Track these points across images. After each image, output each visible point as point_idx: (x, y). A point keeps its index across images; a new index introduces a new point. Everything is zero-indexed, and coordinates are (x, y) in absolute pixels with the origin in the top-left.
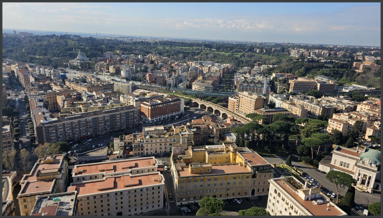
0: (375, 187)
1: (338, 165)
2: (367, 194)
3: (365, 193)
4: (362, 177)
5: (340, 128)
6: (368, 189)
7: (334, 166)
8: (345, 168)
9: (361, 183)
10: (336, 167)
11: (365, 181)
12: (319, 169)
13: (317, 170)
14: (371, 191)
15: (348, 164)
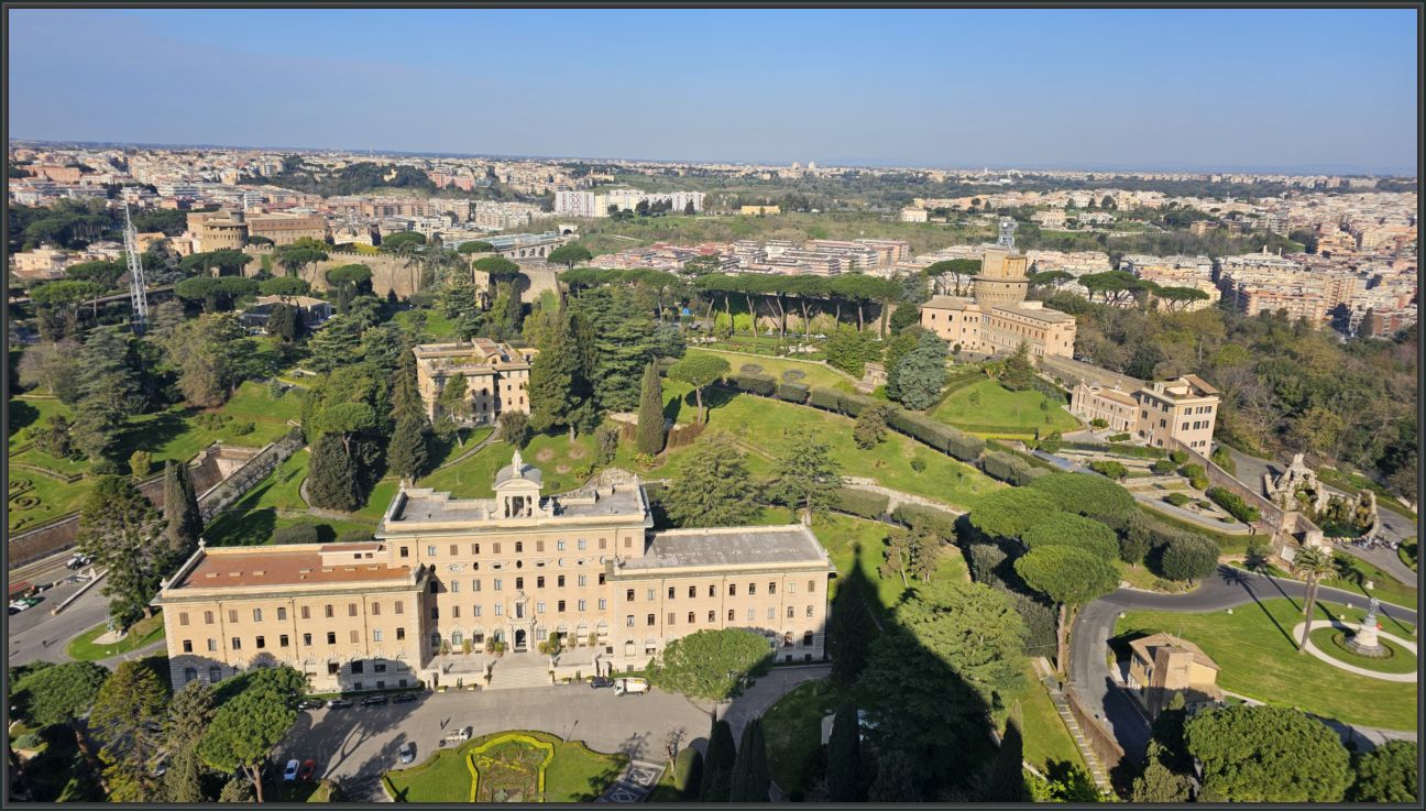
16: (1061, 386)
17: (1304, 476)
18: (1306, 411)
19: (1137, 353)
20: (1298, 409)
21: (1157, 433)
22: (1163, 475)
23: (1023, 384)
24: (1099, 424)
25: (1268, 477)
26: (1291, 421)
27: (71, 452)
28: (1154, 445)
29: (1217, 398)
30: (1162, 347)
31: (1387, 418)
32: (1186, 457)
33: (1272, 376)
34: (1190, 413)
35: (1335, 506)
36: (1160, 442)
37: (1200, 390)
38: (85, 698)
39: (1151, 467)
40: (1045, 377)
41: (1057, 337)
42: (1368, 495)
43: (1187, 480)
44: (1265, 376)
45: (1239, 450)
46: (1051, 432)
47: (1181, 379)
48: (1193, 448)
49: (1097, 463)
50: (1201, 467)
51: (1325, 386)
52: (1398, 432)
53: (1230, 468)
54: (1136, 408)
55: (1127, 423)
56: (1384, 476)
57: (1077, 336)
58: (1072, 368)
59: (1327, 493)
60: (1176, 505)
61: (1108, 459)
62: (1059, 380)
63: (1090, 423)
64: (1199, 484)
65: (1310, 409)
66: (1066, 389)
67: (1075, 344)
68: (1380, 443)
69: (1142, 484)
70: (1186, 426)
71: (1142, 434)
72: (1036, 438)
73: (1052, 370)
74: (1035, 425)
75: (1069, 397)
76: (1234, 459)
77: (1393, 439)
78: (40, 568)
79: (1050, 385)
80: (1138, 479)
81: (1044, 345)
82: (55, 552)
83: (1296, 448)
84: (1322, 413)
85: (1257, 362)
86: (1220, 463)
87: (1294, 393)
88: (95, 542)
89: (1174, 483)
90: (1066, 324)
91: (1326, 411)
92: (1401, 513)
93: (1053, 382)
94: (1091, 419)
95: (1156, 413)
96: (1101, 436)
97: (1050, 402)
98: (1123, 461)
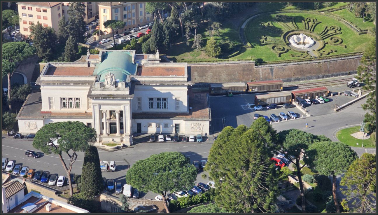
0: (136, 130)
1: (57, 108)
2: (124, 151)
3: (120, 151)
4: (108, 116)
5: (45, 18)
6: (124, 140)
7: (51, 113)
8: (74, 110)
9: (108, 132)
10: (55, 113)
11: (115, 124)
12: (20, 131)
13: (17, 137)
14: (130, 142)
15: (77, 99)
27: (365, 15)
38: (342, 166)
78: (334, 81)
82: (343, 74)
88: (367, 75)
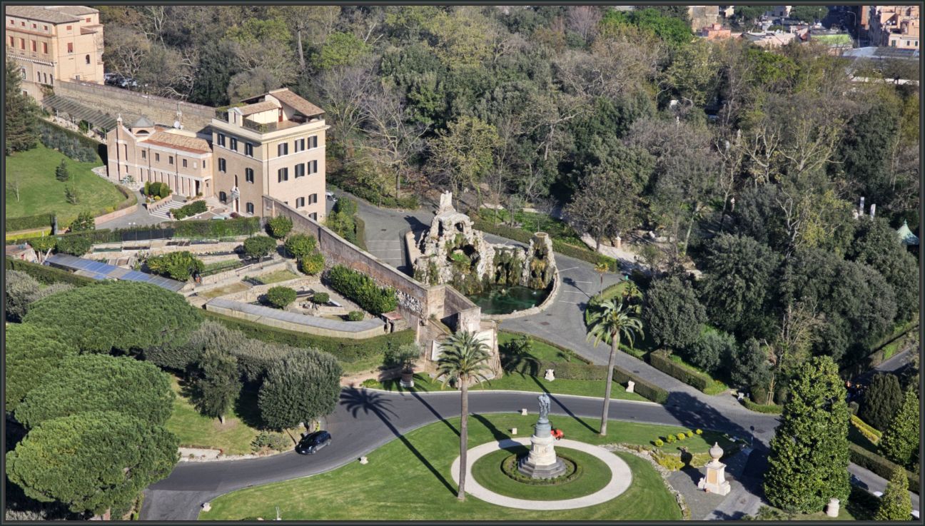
16: (90, 134)
17: (458, 225)
18: (449, 125)
19: (201, 61)
20: (441, 121)
21: (244, 192)
22: (257, 260)
23: (20, 139)
24: (155, 191)
25: (411, 237)
26: (431, 142)
28: (242, 213)
29: (323, 122)
30: (238, 47)
31: (556, 120)
32: (288, 226)
33: (401, 76)
34: (286, 152)
35: (505, 265)
36: (250, 207)
37: (298, 113)
39: (240, 251)
40: (61, 121)
41: (70, 49)
42: (542, 240)
43: (293, 262)
44: (391, 77)
45: (369, 199)
46: (76, 217)
47: (268, 97)
48: (300, 210)
49: (154, 259)
50: (312, 238)
51: (472, 82)
52: (572, 139)
53: (354, 233)
54: (208, 156)
55: (197, 183)
56: (560, 206)
57: (105, 44)
58: (104, 100)
59: (491, 246)
60: (278, 307)
61: (174, 249)
62: (85, 125)
63: (142, 192)
64: (311, 267)
65: (455, 120)
66: (98, 138)
67: (104, 58)
68: (551, 157)
69: (226, 283)
70: (283, 175)
71: (223, 197)
72: (52, 233)
73: (72, 109)
74: (48, 209)
75: (103, 151)
76: (361, 216)
77: (567, 150)
79: (70, 134)
80: (221, 275)
81: (52, 64)
83: (442, 183)
84: (470, 125)
85: (379, 56)
86: (340, 226)
87: (434, 99)
89: (276, 270)
90: (83, 24)
91: (476, 119)
92: (586, 259)
93: (76, 129)
94: (142, 185)
95: (237, 159)
96: (160, 212)
97: (72, 165)
98: (194, 249)
